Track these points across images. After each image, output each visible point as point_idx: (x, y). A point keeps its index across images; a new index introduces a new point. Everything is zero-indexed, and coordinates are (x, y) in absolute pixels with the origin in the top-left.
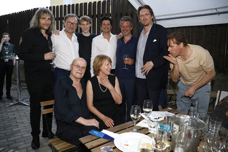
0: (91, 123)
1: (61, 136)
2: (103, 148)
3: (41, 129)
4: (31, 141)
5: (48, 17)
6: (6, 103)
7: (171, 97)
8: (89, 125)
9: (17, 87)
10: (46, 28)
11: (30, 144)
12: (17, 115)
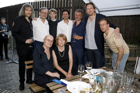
0: (54, 75)
1: (36, 83)
2: (60, 90)
3: (26, 78)
4: (19, 85)
5: (30, 9)
6: (5, 62)
7: (108, 60)
8: (53, 76)
9: (12, 51)
10: (29, 16)
11: (18, 87)
12: (11, 69)
